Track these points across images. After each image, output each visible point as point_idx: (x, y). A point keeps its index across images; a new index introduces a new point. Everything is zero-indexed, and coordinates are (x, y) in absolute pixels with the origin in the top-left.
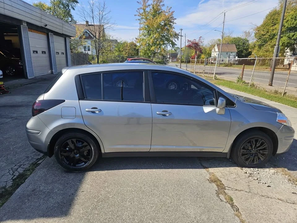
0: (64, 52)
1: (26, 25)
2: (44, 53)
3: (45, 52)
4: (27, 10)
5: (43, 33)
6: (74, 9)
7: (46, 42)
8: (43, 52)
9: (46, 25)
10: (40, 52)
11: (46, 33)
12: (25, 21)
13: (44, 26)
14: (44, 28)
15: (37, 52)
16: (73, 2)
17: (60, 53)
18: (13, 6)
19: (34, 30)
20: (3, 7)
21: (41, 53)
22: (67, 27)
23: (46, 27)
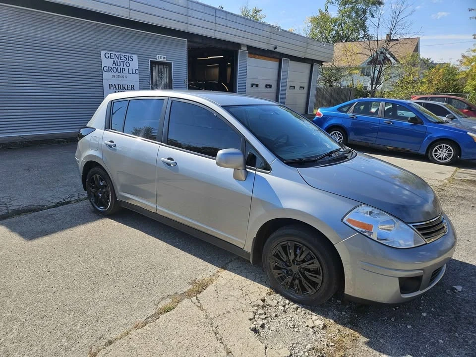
0: (306, 86)
1: (246, 49)
2: (268, 87)
3: (271, 85)
4: (249, 29)
5: (273, 59)
6: (373, 16)
7: (276, 72)
8: (266, 86)
9: (276, 48)
10: (262, 86)
11: (277, 58)
12: (244, 45)
13: (273, 49)
14: (273, 51)
15: (257, 86)
16: (373, 3)
17: (297, 88)
18: (228, 25)
19: (259, 55)
20: (214, 29)
21: (264, 86)
22: (315, 48)
23: (276, 50)
